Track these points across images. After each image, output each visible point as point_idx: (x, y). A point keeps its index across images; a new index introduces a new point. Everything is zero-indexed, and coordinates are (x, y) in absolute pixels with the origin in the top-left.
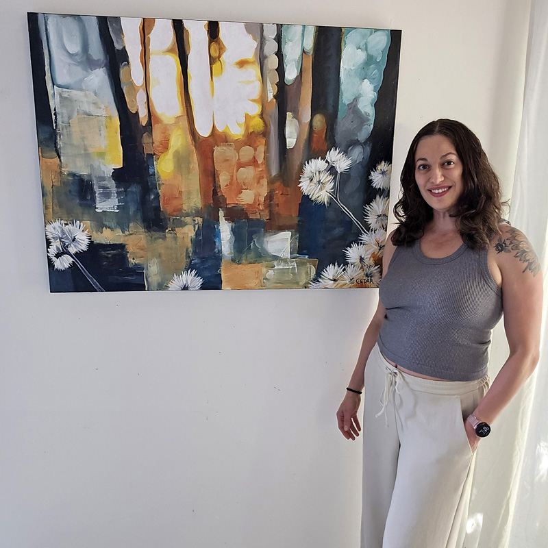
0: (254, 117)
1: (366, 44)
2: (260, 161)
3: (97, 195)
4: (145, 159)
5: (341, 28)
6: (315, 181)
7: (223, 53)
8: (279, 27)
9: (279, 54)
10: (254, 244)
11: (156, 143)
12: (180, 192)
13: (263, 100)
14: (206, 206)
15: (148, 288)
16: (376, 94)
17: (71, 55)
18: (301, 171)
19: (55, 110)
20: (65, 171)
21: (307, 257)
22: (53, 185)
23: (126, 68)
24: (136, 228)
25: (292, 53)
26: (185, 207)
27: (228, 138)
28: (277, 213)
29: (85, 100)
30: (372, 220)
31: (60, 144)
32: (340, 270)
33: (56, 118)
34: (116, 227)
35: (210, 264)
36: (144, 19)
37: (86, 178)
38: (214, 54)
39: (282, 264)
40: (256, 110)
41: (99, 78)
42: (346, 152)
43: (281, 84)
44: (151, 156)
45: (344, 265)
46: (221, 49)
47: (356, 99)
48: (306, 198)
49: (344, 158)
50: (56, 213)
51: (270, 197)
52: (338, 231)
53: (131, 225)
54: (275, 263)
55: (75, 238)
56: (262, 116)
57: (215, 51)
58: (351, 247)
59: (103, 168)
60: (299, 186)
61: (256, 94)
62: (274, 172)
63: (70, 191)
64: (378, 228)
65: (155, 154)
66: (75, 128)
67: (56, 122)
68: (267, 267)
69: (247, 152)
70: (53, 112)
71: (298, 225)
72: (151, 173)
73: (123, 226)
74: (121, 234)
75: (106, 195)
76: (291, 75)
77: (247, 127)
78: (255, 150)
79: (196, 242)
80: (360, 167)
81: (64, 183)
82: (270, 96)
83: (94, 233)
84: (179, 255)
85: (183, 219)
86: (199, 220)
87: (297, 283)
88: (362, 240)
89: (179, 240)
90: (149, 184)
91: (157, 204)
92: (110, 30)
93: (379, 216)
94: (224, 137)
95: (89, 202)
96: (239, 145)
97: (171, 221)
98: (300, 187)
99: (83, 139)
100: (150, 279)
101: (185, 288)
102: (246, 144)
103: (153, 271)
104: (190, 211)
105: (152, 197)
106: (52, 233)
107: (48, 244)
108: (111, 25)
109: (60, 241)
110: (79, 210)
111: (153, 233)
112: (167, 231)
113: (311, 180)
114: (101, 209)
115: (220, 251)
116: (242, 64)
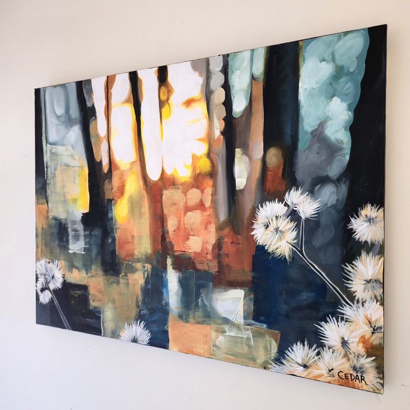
0: (201, 157)
1: (333, 54)
2: (208, 204)
3: (70, 237)
4: (106, 205)
5: (297, 42)
6: (271, 228)
7: (171, 95)
8: (226, 57)
9: (226, 86)
10: (202, 300)
11: (115, 189)
12: (133, 237)
13: (210, 139)
14: (155, 251)
15: (104, 333)
16: (351, 114)
17: (58, 117)
18: (253, 216)
19: (47, 164)
20: (51, 215)
21: (265, 326)
22: (42, 228)
23: (94, 122)
24: (96, 270)
25: (240, 82)
26: (136, 253)
27: (176, 181)
28: (227, 265)
29: (65, 153)
30: (357, 286)
31: (49, 192)
32: (312, 353)
33: (47, 170)
34: (82, 269)
35: (157, 318)
36: (108, 77)
37: (63, 222)
38: (163, 98)
39: (235, 330)
40: (203, 149)
41: (75, 133)
42: (312, 192)
43: (229, 119)
44: (110, 201)
45: (317, 347)
46: (170, 91)
47: (322, 125)
48: (261, 249)
49: (309, 200)
50: (44, 252)
51: (219, 245)
52: (306, 296)
53: (93, 267)
54: (226, 327)
55: (54, 276)
56: (209, 155)
57: (164, 95)
58: (326, 322)
59: (76, 213)
60: (252, 233)
61: (203, 133)
62: (223, 216)
63: (53, 234)
64: (368, 299)
65: (113, 199)
66: (59, 179)
67: (47, 174)
68: (217, 331)
69: (194, 195)
70: (45, 166)
71: (253, 282)
72: (110, 217)
73: (87, 267)
74: (85, 275)
75: (77, 237)
76: (239, 106)
77: (194, 168)
78: (202, 192)
79: (146, 291)
80: (333, 212)
81: (49, 225)
82: (217, 133)
83: (67, 272)
84: (130, 303)
85: (134, 264)
86: (148, 267)
87: (254, 360)
88: (343, 314)
89: (131, 286)
90: (108, 228)
91: (113, 248)
92: (84, 91)
93: (369, 282)
94: (172, 180)
95: (65, 244)
96: (186, 188)
97: (125, 265)
98: (253, 236)
99: (63, 187)
100: (105, 324)
101: (135, 341)
102: (193, 186)
103: (108, 316)
104: (140, 256)
105: (110, 241)
106: (40, 270)
107: (37, 278)
108: (85, 87)
109: (45, 277)
110: (57, 250)
111: (109, 277)
112: (121, 276)
113: (267, 227)
114: (72, 250)
115: (167, 304)
116: (189, 103)
